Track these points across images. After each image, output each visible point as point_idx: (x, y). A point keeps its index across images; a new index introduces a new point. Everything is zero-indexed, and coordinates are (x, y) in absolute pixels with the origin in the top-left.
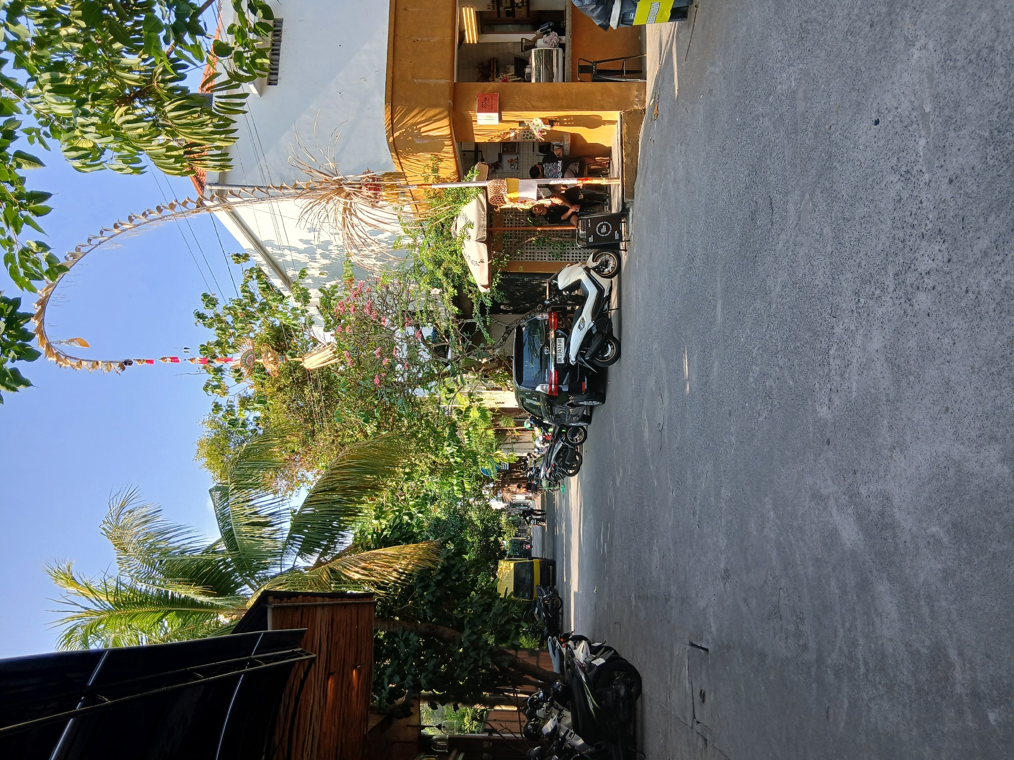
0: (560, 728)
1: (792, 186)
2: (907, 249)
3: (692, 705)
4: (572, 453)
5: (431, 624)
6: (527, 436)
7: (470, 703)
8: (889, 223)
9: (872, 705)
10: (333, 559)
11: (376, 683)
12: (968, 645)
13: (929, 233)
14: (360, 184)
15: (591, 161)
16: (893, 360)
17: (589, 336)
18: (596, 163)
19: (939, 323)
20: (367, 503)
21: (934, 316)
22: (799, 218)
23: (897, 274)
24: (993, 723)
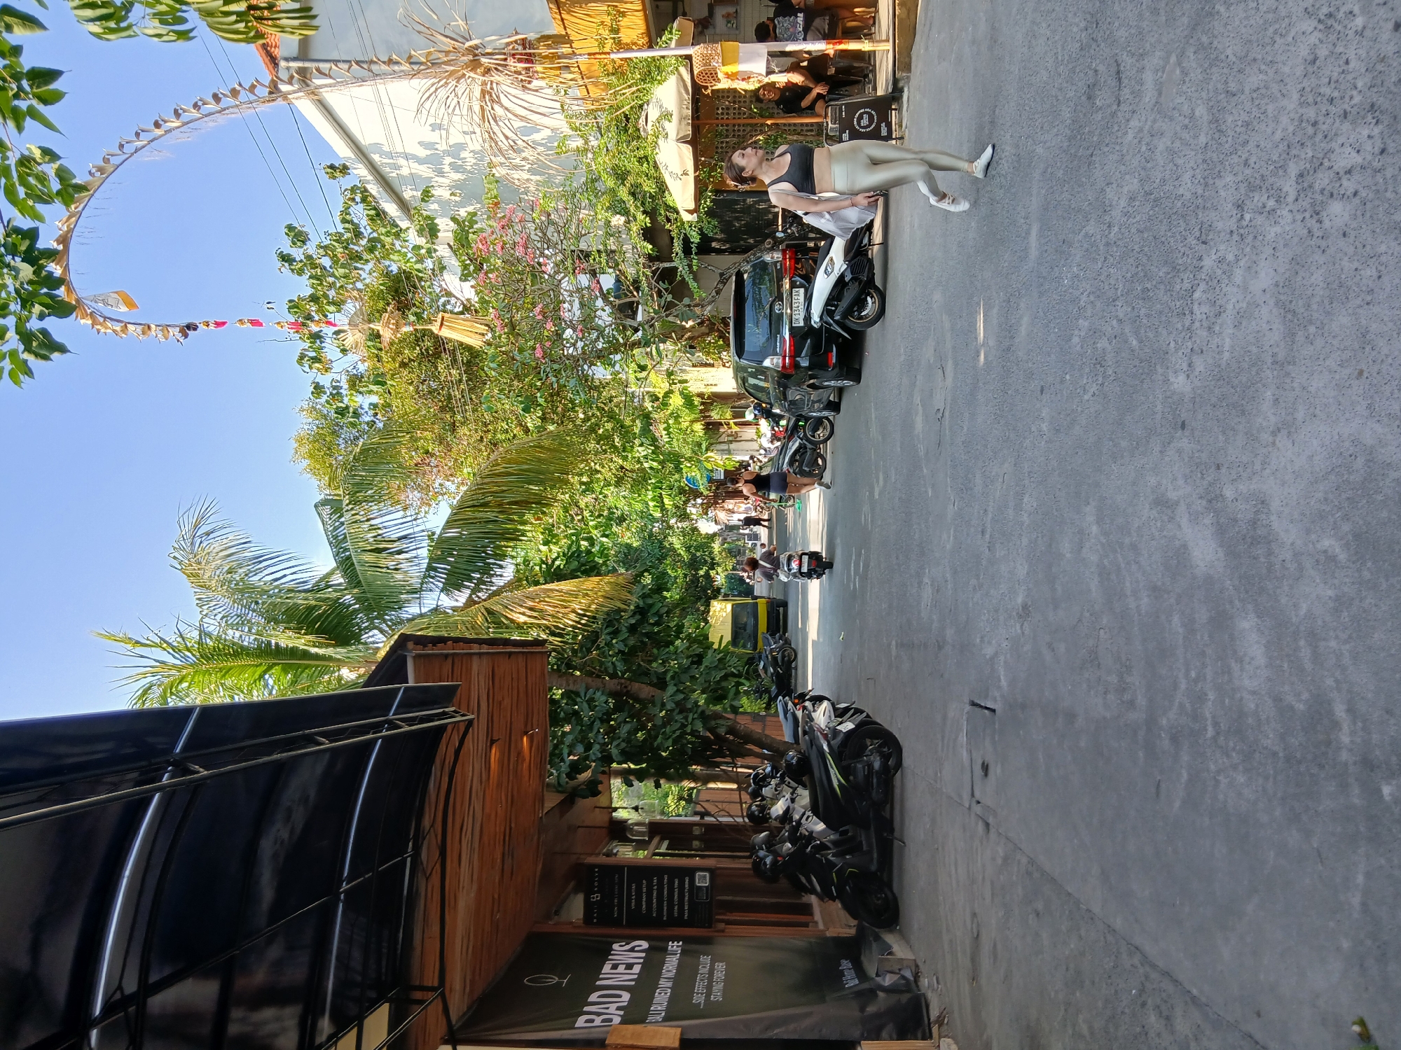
0: (794, 809)
1: (1151, 44)
2: (1320, 136)
3: (970, 779)
4: (812, 454)
5: (623, 681)
6: (750, 432)
7: (676, 778)
8: (1295, 96)
9: (1220, 778)
10: (490, 597)
11: (552, 754)
12: (1363, 698)
13: (1354, 111)
14: (505, 54)
15: (846, 13)
16: (1287, 303)
17: (840, 283)
18: (855, 17)
19: (1360, 246)
20: (531, 523)
21: (1352, 238)
22: (1160, 94)
23: (1301, 175)
24: (1387, 798)
